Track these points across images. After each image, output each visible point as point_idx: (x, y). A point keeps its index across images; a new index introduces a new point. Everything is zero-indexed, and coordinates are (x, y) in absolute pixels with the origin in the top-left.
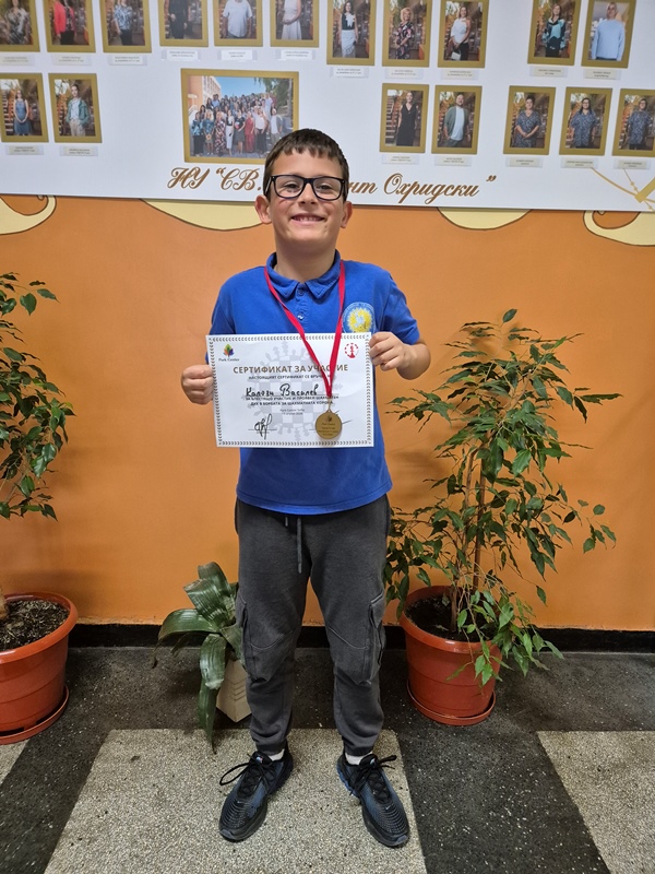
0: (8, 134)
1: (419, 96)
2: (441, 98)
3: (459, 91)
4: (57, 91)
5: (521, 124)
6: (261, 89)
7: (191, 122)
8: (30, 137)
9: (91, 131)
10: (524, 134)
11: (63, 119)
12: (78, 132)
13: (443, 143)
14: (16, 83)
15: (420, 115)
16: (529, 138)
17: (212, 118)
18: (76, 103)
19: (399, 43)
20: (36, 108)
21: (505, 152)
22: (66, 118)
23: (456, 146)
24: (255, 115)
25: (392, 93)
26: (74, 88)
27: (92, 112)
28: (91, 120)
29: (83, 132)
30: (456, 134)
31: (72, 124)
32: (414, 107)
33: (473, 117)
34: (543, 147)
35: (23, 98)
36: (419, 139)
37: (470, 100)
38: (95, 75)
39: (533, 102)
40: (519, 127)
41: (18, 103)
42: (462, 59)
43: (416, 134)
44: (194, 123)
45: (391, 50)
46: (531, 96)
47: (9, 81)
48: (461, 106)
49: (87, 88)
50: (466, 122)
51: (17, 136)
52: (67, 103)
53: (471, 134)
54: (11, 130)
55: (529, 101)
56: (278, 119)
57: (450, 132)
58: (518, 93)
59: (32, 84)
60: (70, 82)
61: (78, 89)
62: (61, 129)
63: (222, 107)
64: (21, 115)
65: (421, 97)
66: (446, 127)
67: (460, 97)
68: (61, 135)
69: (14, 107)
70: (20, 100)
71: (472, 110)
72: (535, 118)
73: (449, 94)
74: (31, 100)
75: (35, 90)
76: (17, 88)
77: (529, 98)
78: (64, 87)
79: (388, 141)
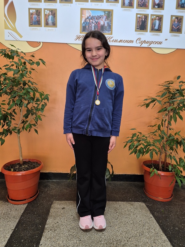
0: (31, 24)
1: (146, 17)
2: (152, 17)
3: (157, 16)
4: (46, 13)
5: (174, 25)
6: (103, 14)
7: (82, 22)
8: (37, 25)
9: (54, 24)
10: (175, 28)
11: (47, 21)
12: (51, 24)
13: (153, 29)
14: (34, 11)
15: (146, 22)
16: (176, 29)
17: (88, 21)
18: (51, 16)
19: (141, 3)
20: (39, 17)
21: (170, 33)
22: (48, 21)
23: (156, 30)
24: (101, 21)
25: (139, 16)
26: (50, 12)
27: (55, 19)
28: (55, 21)
29: (52, 24)
30: (156, 27)
31: (49, 22)
32: (145, 20)
33: (161, 23)
34: (180, 31)
35: (36, 15)
36: (146, 28)
37: (160, 18)
38: (56, 9)
39: (177, 19)
40: (173, 26)
41: (35, 16)
42: (158, 7)
43: (145, 27)
44: (83, 23)
45: (139, 5)
46: (177, 18)
47: (33, 10)
48: (158, 20)
49: (54, 12)
50: (159, 24)
51: (33, 25)
52: (48, 16)
53: (161, 27)
54: (32, 23)
55: (176, 19)
56: (107, 22)
57: (155, 27)
58: (173, 17)
59: (39, 11)
60: (49, 11)
61: (52, 13)
62: (46, 24)
63: (91, 19)
64: (35, 19)
65: (147, 17)
66: (153, 25)
67: (157, 17)
68: (46, 25)
69: (33, 17)
70: (35, 15)
71: (161, 21)
72: (178, 24)
73: (154, 17)
74: (38, 15)
75: (40, 13)
76: (34, 12)
77: (176, 18)
78: (47, 12)
79: (137, 29)
